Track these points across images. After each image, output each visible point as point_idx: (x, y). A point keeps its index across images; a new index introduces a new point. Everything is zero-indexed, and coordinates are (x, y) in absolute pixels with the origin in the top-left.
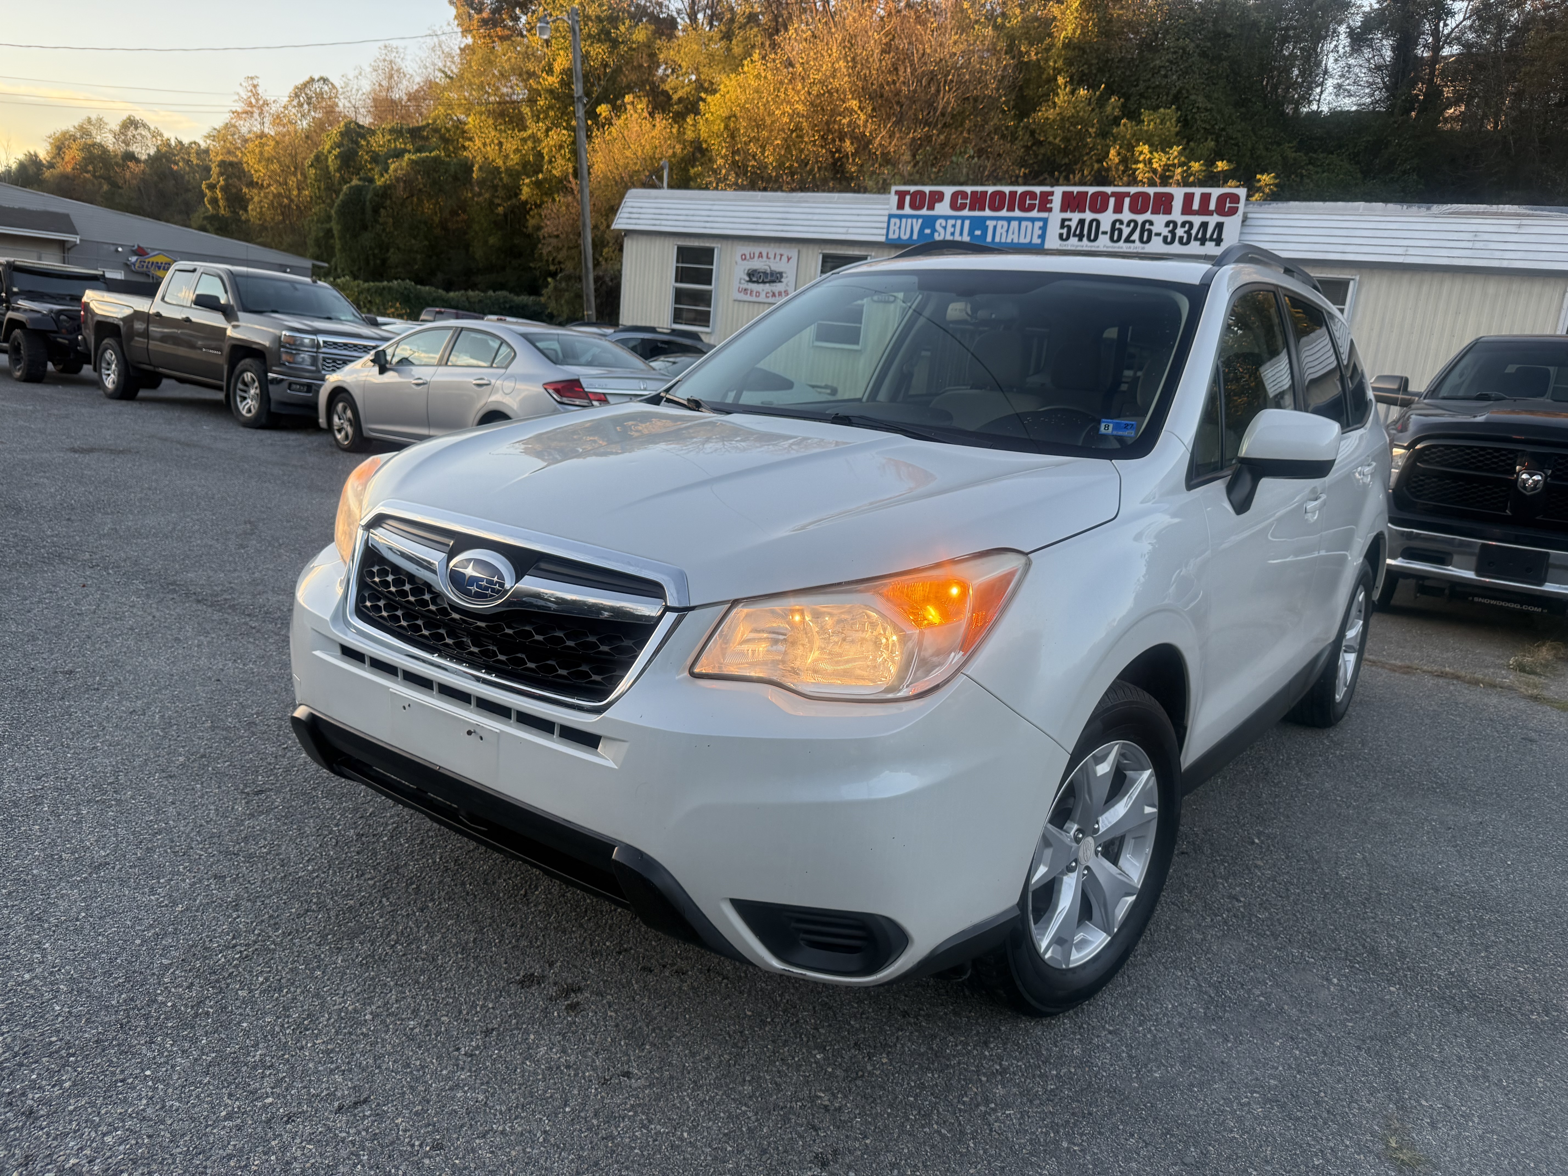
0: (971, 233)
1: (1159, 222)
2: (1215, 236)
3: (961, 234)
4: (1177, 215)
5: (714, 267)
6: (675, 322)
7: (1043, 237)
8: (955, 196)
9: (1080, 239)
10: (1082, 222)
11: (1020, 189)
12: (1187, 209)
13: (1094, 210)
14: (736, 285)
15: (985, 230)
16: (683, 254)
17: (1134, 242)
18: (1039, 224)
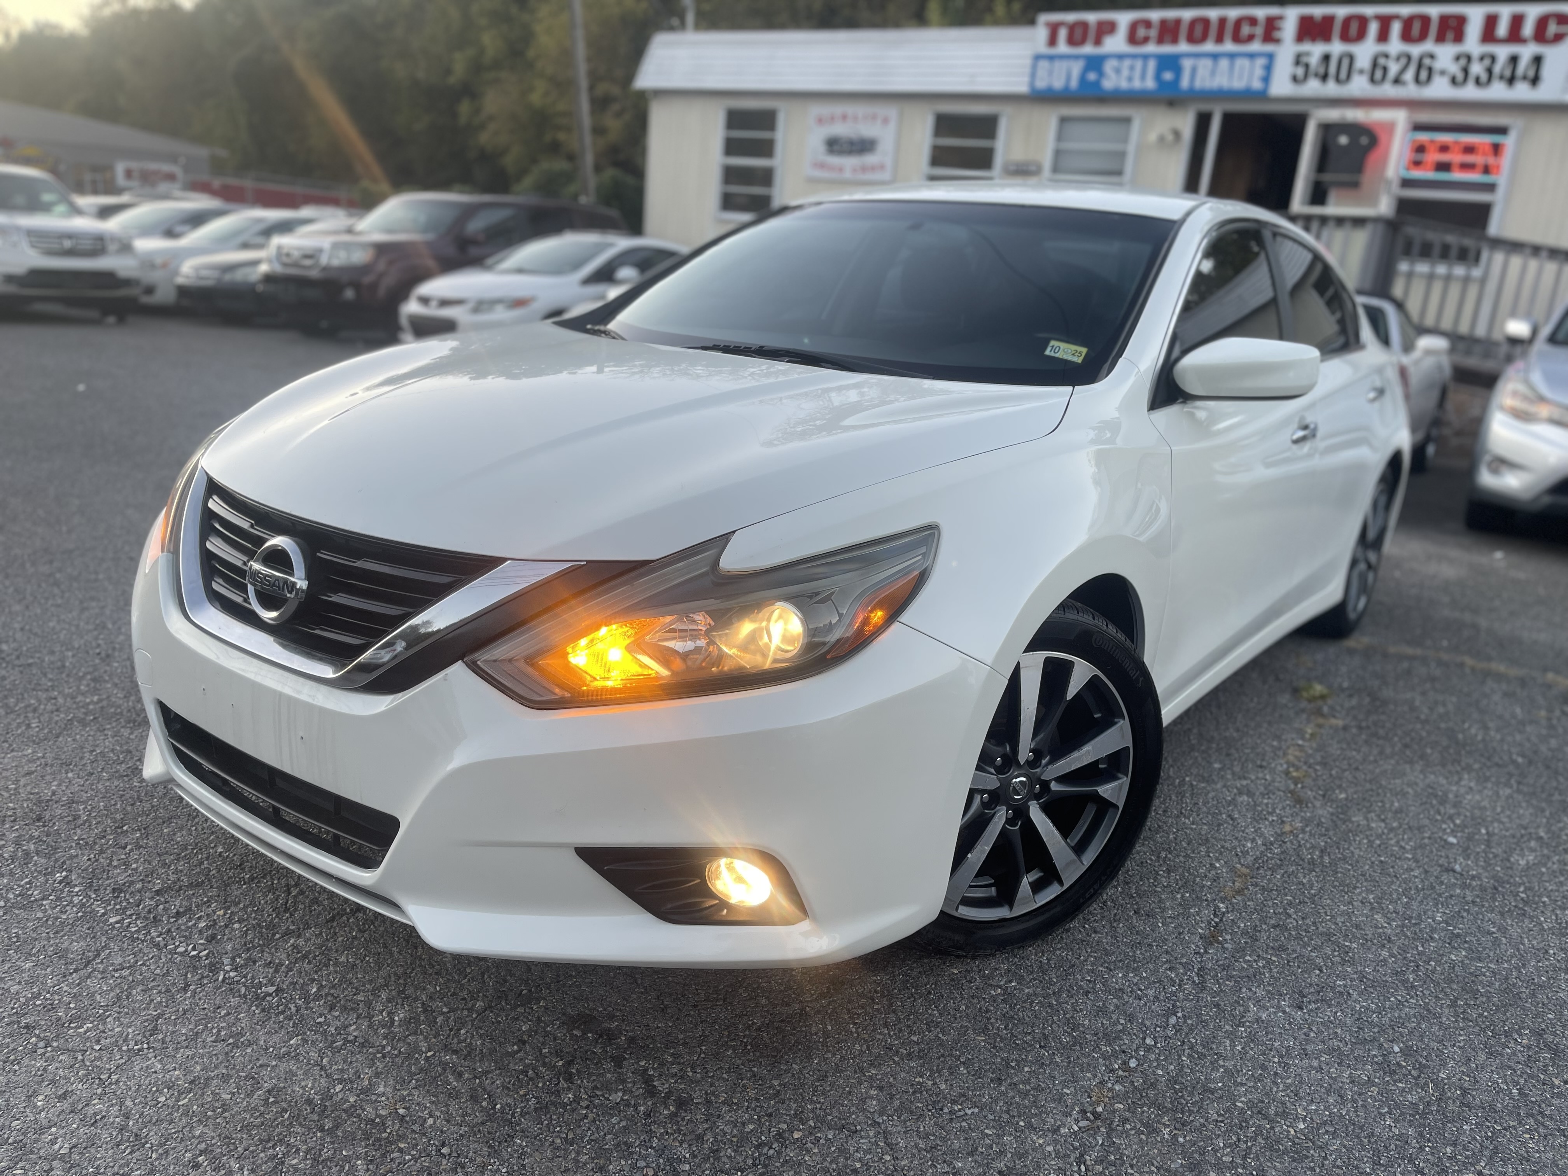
1: (1445, 55)
2: (1530, 74)
3: (1143, 77)
4: (1472, 45)
5: (778, 135)
6: (724, 209)
7: (1266, 79)
8: (1133, 25)
9: (1325, 82)
10: (1326, 58)
11: (1233, 13)
12: (1489, 34)
13: (1345, 40)
14: (809, 158)
15: (1178, 71)
16: (734, 119)
17: (1406, 83)
18: (1262, 61)
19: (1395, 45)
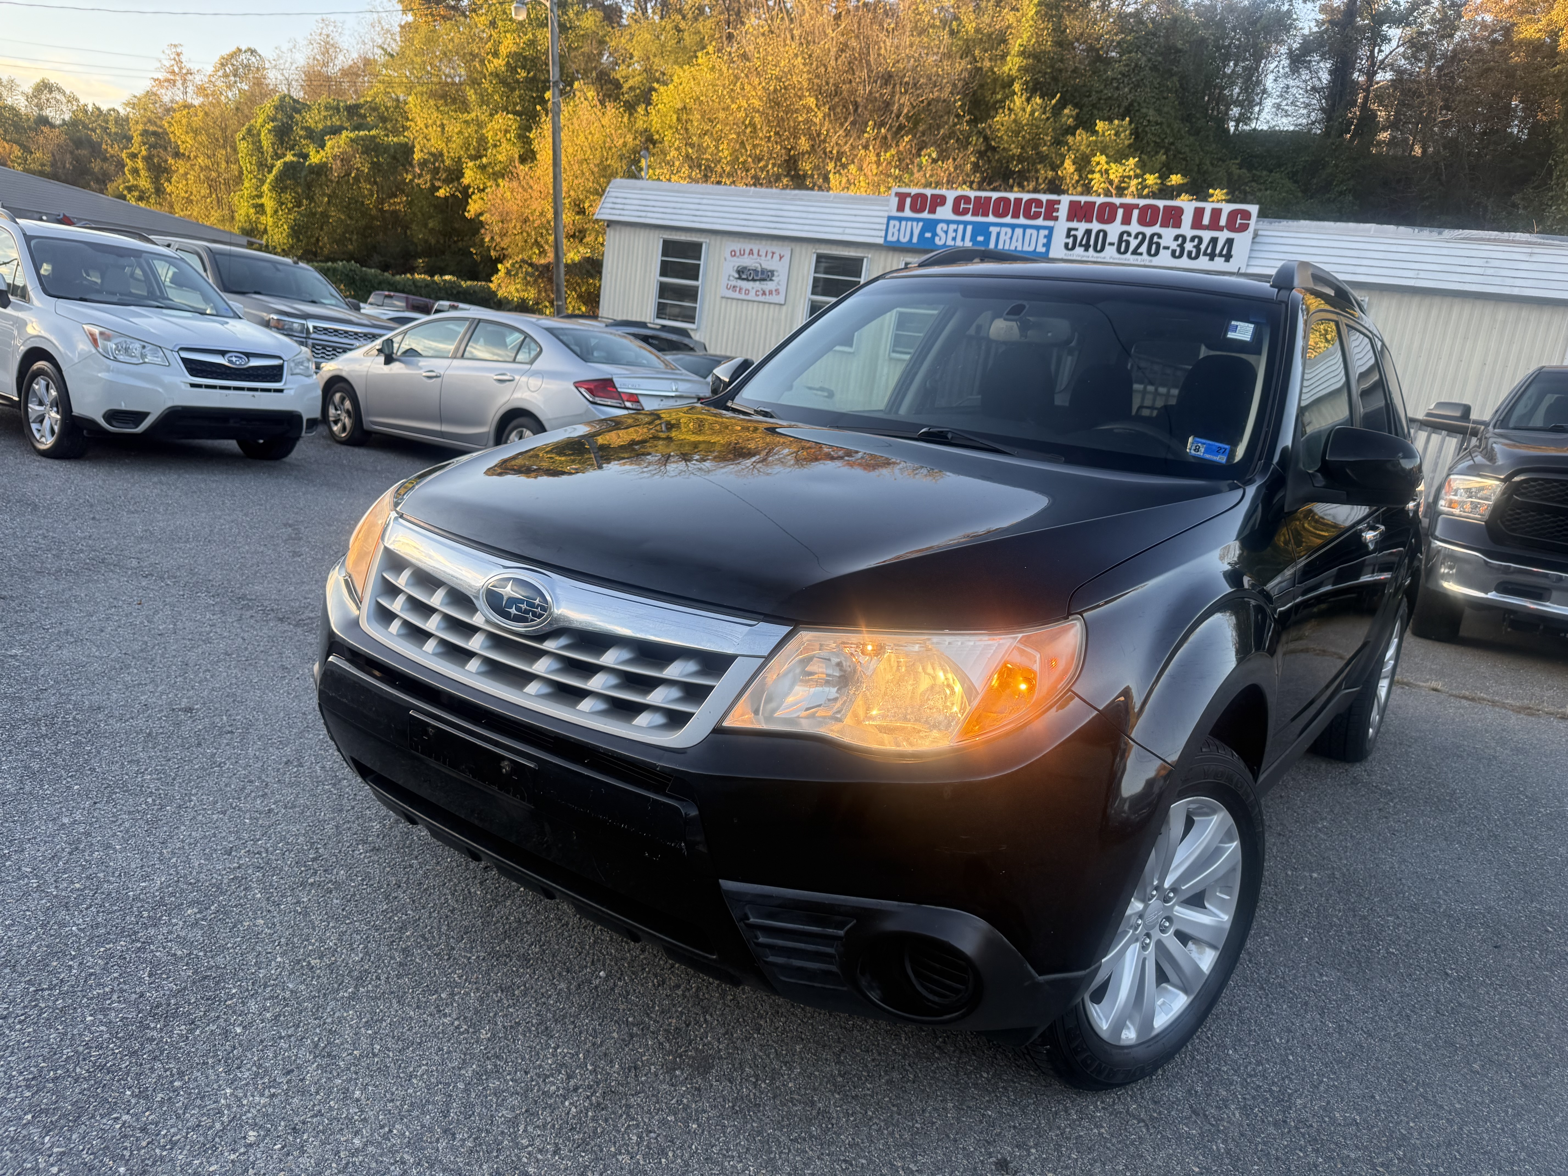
0: (973, 239)
1: (1168, 235)
2: (1224, 252)
3: (963, 239)
4: (1186, 229)
5: (702, 263)
6: (658, 317)
7: (1047, 245)
8: (958, 200)
9: (1087, 250)
10: (1088, 232)
11: (1026, 197)
12: (1197, 223)
13: (1101, 220)
14: (724, 281)
15: (988, 236)
16: (669, 247)
17: (1141, 254)
18: (1045, 232)
19: (1134, 227)
